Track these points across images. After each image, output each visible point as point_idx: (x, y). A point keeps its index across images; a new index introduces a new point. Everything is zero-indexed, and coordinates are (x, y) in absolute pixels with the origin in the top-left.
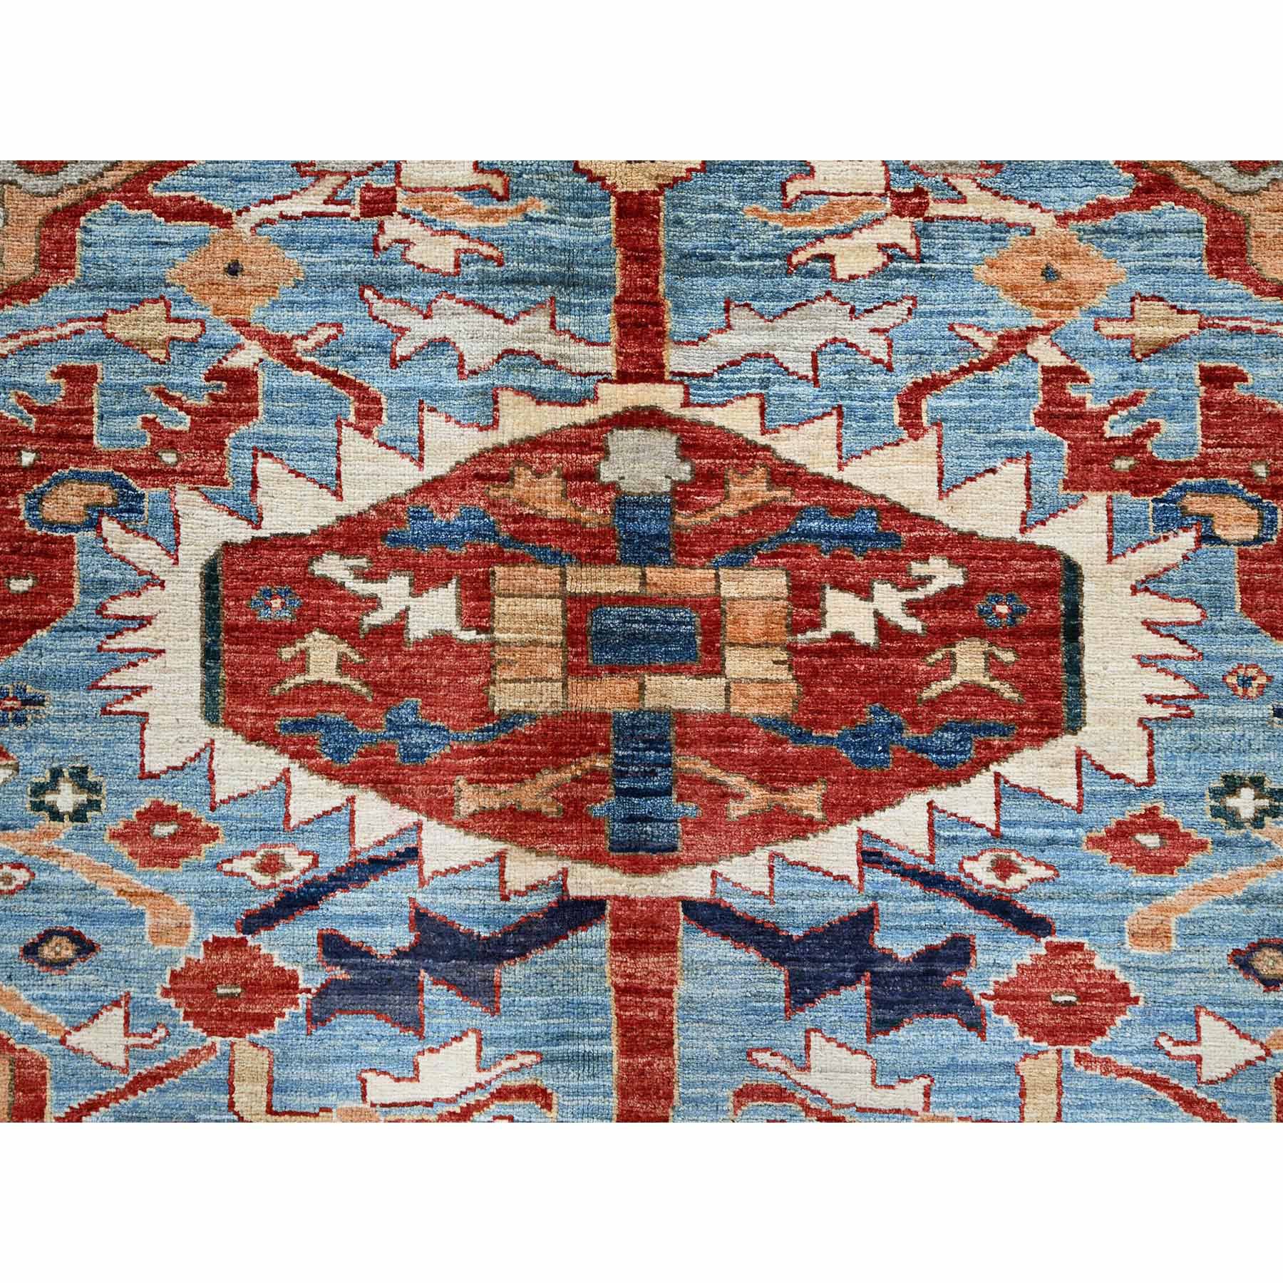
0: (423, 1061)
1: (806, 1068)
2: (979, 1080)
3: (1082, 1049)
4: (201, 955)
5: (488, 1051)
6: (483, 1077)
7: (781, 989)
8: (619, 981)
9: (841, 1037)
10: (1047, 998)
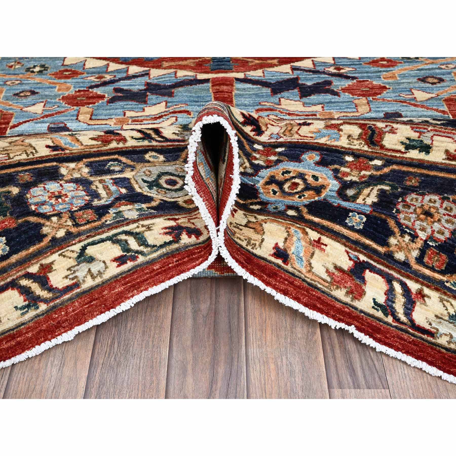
0: (146, 108)
1: (280, 105)
2: (341, 104)
3: (374, 97)
4: (74, 93)
5: (169, 104)
6: (167, 109)
7: (269, 91)
8: (214, 91)
9: (291, 99)
10: (360, 89)
